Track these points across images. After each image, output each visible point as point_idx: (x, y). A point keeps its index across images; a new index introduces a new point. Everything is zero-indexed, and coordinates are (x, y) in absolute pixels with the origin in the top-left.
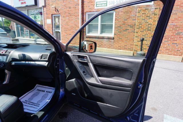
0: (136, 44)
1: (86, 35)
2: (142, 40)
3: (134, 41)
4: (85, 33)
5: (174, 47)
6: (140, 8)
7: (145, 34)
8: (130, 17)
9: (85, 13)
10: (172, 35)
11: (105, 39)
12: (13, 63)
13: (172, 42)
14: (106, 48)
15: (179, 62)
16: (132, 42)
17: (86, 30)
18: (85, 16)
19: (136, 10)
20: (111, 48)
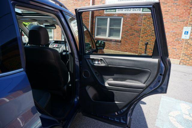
0: (141, 48)
1: (94, 37)
2: (147, 44)
3: (139, 45)
4: (94, 35)
5: (174, 51)
6: (145, 16)
7: (149, 38)
8: (137, 23)
9: (95, 17)
10: (172, 41)
11: (113, 42)
12: (64, 53)
13: (172, 47)
14: (113, 50)
15: (177, 64)
16: (137, 46)
17: (94, 32)
18: (94, 20)
19: (142, 17)
20: (118, 50)
